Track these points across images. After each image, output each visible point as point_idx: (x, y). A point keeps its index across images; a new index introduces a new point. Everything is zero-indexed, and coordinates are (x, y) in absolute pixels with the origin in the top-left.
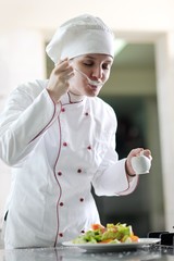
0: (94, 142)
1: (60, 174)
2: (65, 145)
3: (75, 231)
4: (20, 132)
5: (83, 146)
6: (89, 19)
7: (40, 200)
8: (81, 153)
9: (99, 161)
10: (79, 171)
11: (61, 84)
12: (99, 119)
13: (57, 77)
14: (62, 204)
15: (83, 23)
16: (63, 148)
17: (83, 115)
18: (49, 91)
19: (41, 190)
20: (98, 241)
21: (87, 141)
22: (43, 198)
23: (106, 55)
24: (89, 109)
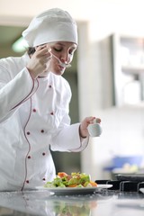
0: (56, 109)
1: (28, 133)
2: (34, 111)
3: (38, 179)
4: (4, 100)
5: (48, 112)
6: (60, 13)
7: (12, 154)
8: (46, 118)
9: (58, 124)
10: (42, 131)
11: (40, 65)
12: (59, 90)
13: (38, 60)
14: (29, 157)
15: (56, 16)
16: (33, 113)
17: (48, 88)
18: (29, 70)
19: (13, 146)
20: (67, 186)
21: (51, 108)
22: (14, 152)
23: (72, 43)
24: (51, 83)
